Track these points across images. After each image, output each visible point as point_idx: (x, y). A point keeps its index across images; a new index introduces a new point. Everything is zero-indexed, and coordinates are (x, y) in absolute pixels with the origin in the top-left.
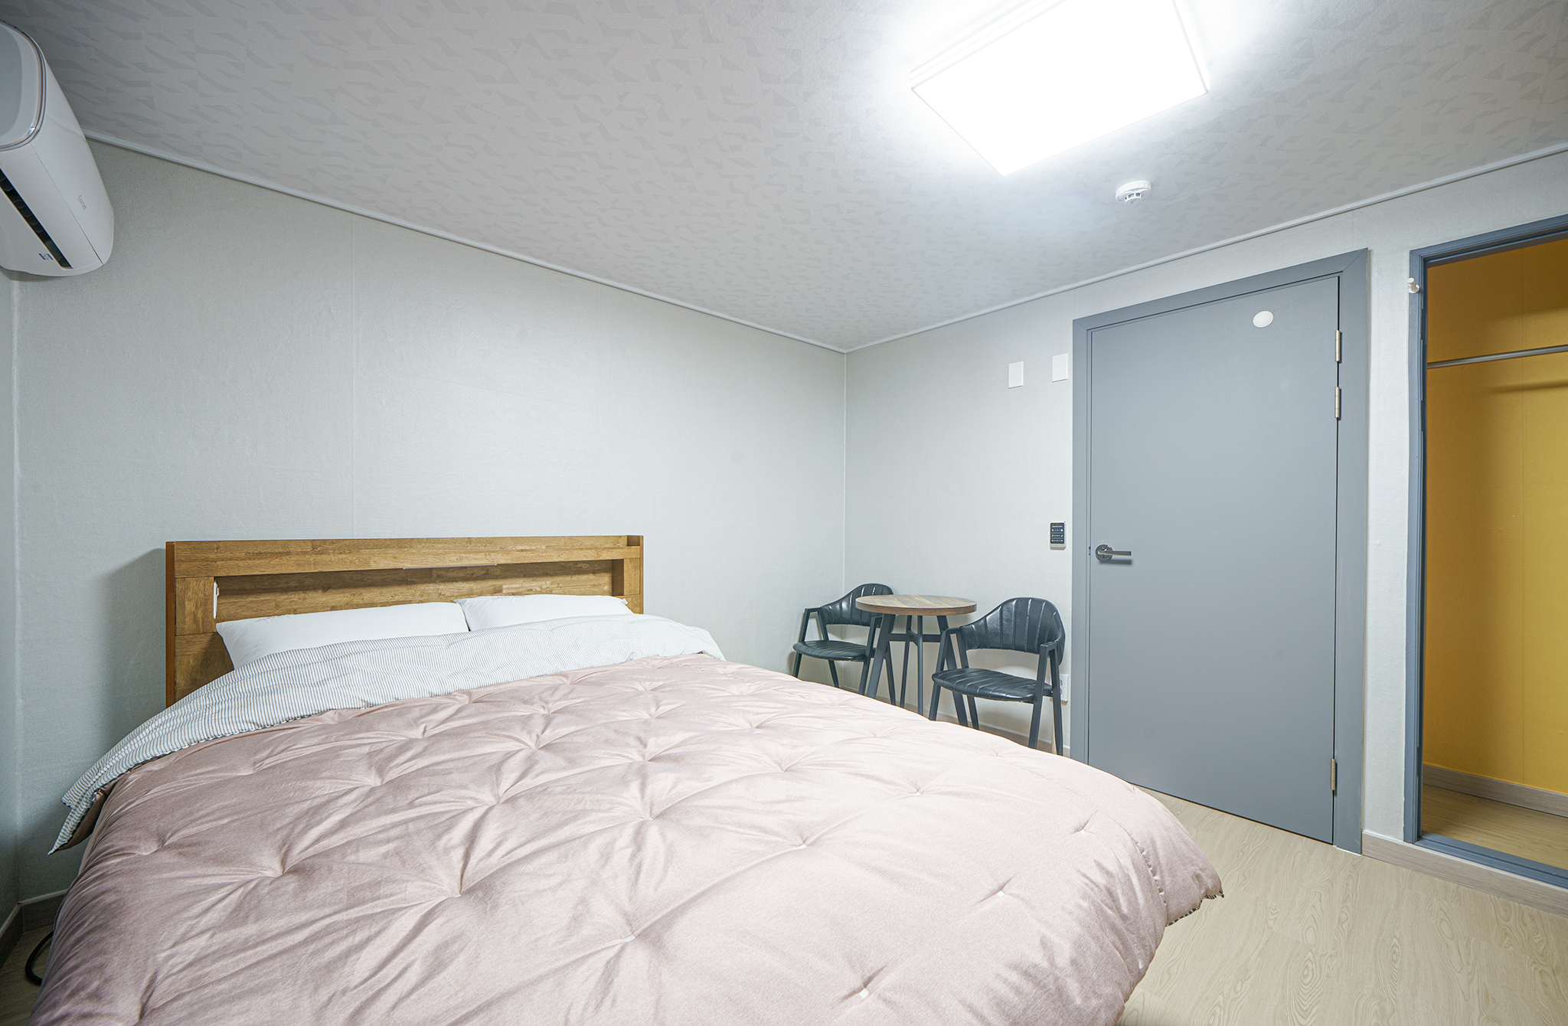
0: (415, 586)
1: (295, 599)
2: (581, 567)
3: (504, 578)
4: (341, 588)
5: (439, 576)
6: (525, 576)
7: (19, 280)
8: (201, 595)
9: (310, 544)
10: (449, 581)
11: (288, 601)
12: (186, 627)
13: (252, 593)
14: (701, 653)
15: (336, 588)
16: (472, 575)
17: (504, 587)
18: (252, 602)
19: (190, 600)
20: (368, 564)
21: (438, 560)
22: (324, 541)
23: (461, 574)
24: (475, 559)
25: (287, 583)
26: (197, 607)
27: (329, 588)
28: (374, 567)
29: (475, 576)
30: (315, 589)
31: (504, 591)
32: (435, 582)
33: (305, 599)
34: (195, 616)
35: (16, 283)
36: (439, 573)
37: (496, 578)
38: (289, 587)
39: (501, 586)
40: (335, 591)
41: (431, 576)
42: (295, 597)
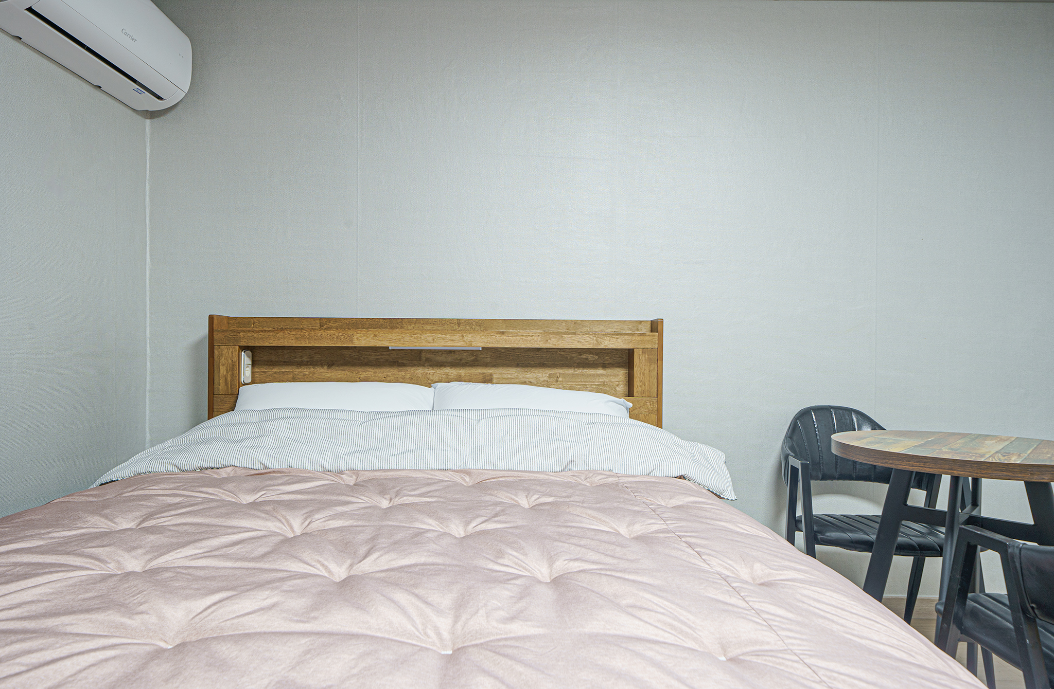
0: (405, 368)
1: (307, 373)
2: (587, 359)
3: (495, 366)
4: (342, 365)
5: (428, 360)
6: (518, 366)
7: (151, 118)
8: (230, 361)
9: (318, 322)
10: (437, 366)
11: (302, 374)
12: (220, 387)
13: (276, 365)
14: (682, 477)
15: (338, 366)
16: (461, 360)
17: (495, 376)
18: (275, 373)
19: (223, 365)
20: (351, 340)
21: (416, 340)
22: (329, 319)
23: (449, 359)
24: (452, 340)
25: (301, 357)
26: (227, 372)
27: (333, 365)
28: (357, 343)
29: (463, 361)
30: (322, 365)
31: (494, 381)
32: (423, 366)
33: (314, 373)
34: (226, 379)
35: (148, 121)
36: (428, 356)
37: (486, 365)
38: (302, 362)
39: (491, 375)
40: (337, 368)
41: (420, 359)
42: (306, 371)
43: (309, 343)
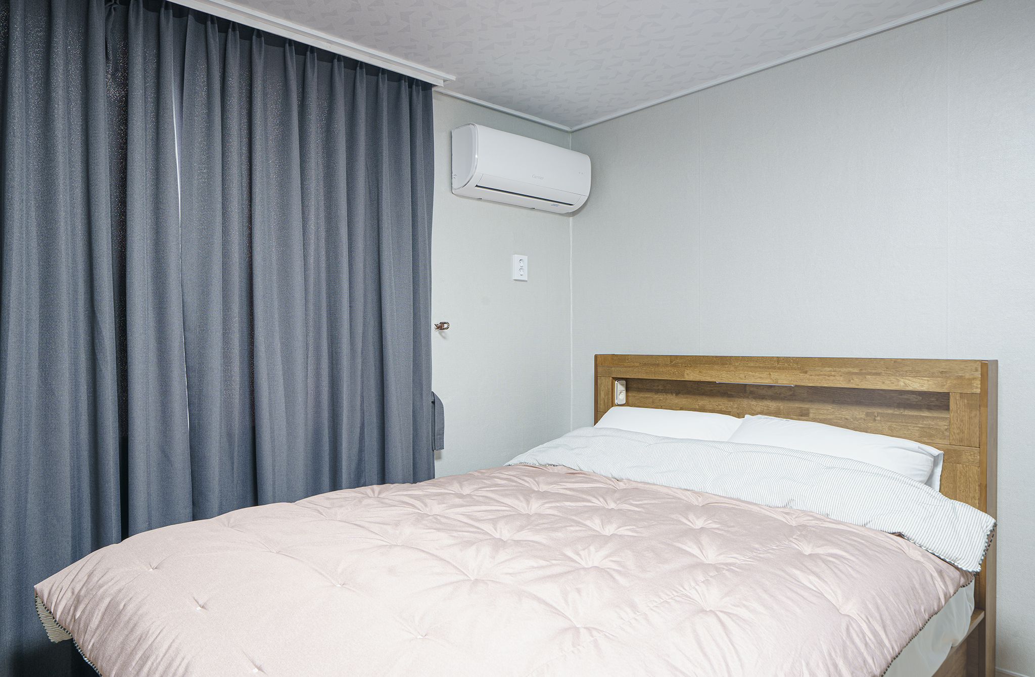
0: (733, 399)
1: (661, 399)
2: (908, 399)
3: (811, 401)
4: (686, 394)
5: (752, 393)
6: (834, 402)
8: (607, 388)
9: (669, 359)
10: (759, 398)
11: (658, 399)
12: (601, 407)
13: (642, 392)
14: (900, 535)
15: (683, 394)
16: (780, 394)
17: (811, 411)
18: (642, 397)
19: (603, 391)
20: (683, 375)
22: (676, 357)
23: (770, 393)
25: (658, 386)
26: (605, 396)
27: (679, 393)
28: (687, 378)
29: (782, 396)
30: (672, 393)
31: (811, 415)
32: (748, 398)
33: (666, 399)
34: (604, 401)
36: (752, 389)
37: (803, 400)
38: (658, 390)
39: (808, 409)
40: (682, 396)
41: (745, 392)
42: (661, 397)
43: (655, 377)
